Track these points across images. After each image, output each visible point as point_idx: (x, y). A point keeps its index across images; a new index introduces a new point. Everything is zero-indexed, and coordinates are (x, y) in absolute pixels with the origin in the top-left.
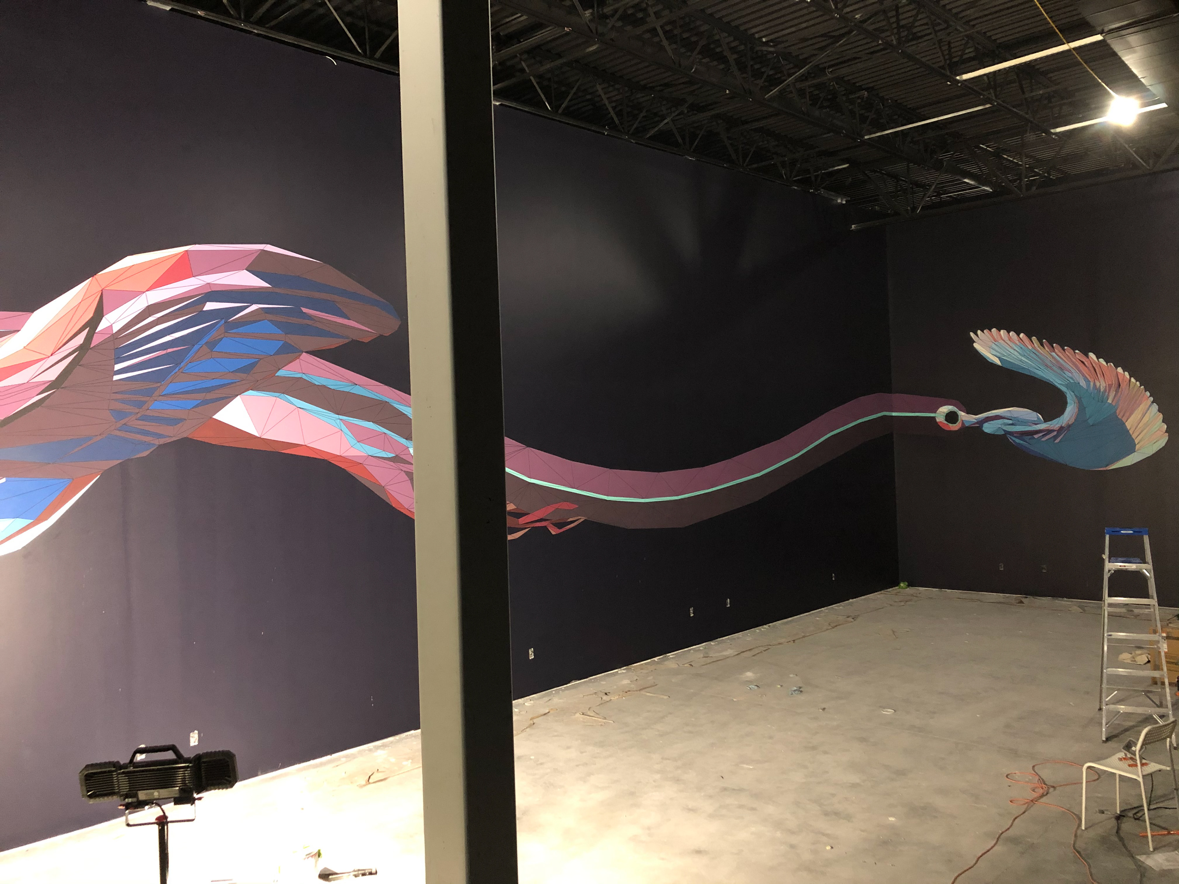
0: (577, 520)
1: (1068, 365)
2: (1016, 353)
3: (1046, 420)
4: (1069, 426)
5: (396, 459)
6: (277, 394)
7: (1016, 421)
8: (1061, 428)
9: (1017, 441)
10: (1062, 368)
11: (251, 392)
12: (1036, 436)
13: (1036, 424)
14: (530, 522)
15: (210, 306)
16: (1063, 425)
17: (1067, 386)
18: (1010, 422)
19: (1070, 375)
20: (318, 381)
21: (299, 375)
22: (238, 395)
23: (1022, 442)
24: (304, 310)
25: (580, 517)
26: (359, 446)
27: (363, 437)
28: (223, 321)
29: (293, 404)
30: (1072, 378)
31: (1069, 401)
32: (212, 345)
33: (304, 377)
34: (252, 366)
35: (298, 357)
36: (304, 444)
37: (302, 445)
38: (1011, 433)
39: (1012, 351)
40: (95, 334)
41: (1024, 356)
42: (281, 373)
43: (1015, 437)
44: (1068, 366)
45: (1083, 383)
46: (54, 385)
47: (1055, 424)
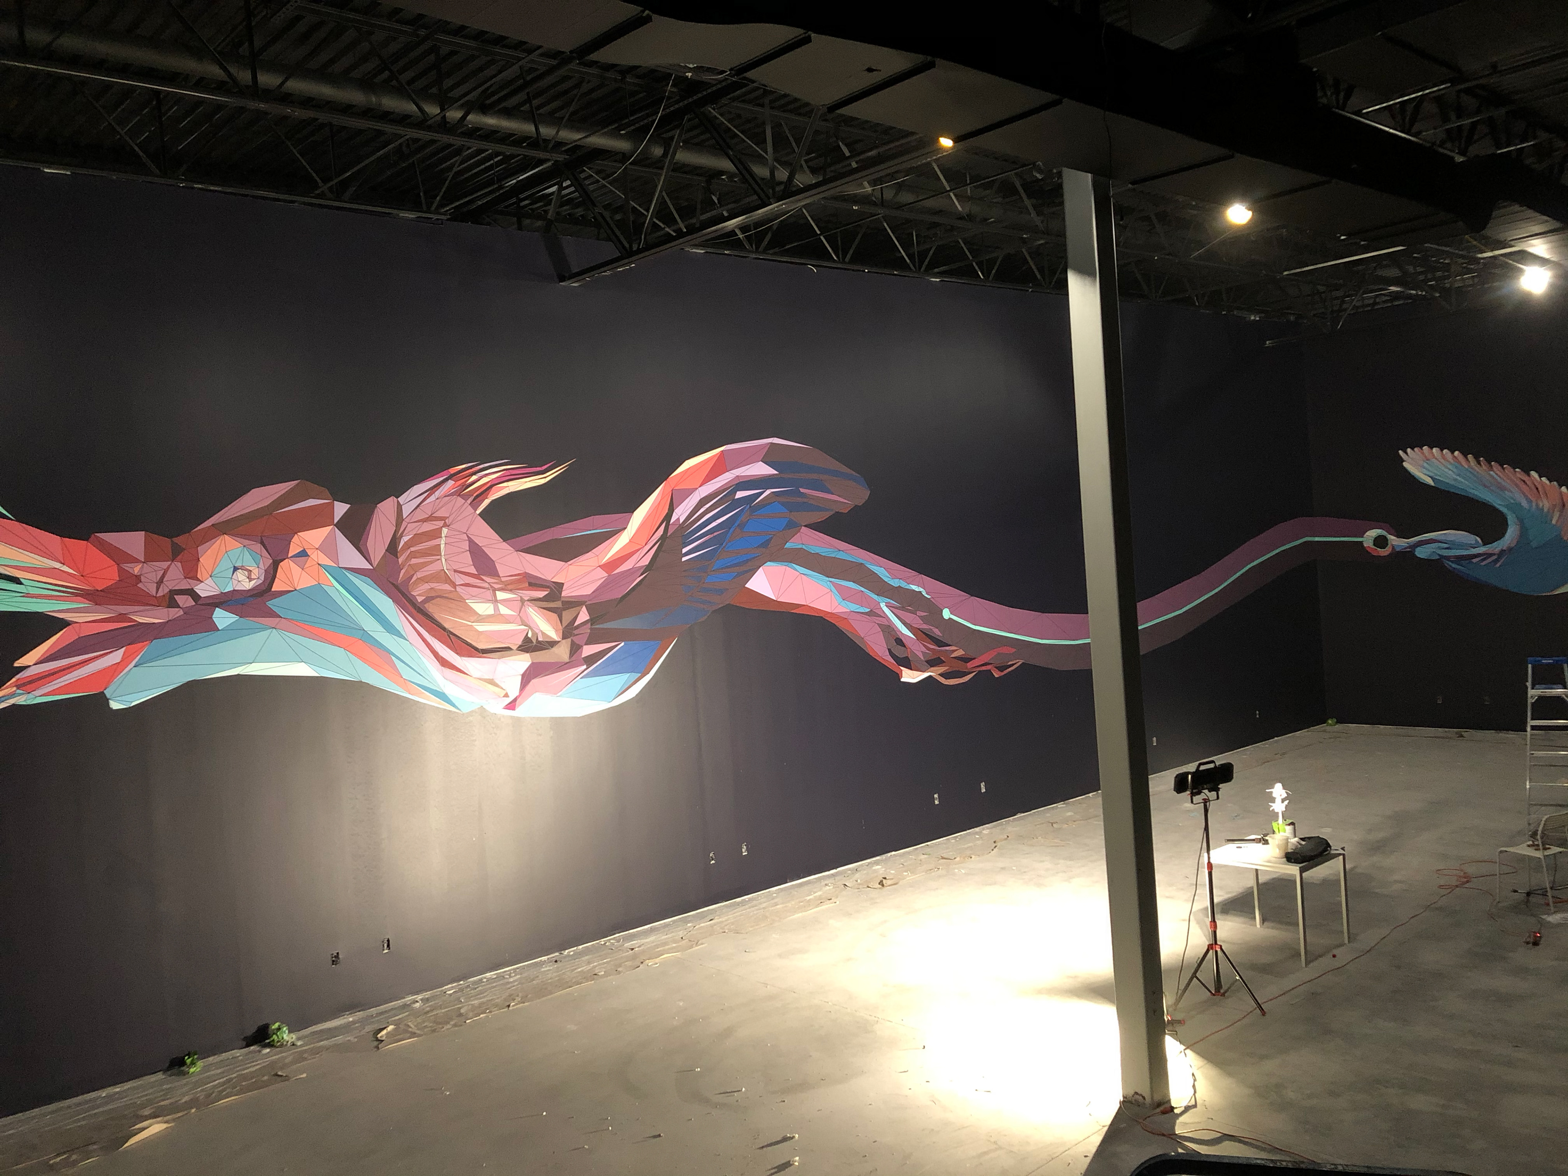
0: (1015, 664)
1: (1506, 484)
2: (1450, 472)
3: (1485, 544)
4: (1510, 549)
5: (871, 614)
6: (786, 563)
7: (1452, 545)
8: (1502, 551)
9: (1454, 566)
10: (1503, 488)
11: (769, 563)
12: (1474, 560)
13: (1474, 548)
14: (977, 666)
15: (740, 494)
16: (1504, 548)
17: (1507, 506)
18: (1446, 546)
19: (1510, 494)
20: (814, 549)
21: (800, 546)
22: (760, 567)
23: (1459, 567)
24: (802, 490)
25: (1017, 661)
26: (844, 603)
27: (846, 595)
28: (748, 506)
29: (796, 570)
30: (1512, 498)
31: (1509, 522)
32: (742, 526)
33: (804, 547)
34: (769, 541)
35: (799, 531)
36: (805, 604)
37: (804, 605)
38: (1448, 558)
39: (1446, 470)
40: (670, 526)
41: (1459, 475)
42: (788, 545)
43: (1452, 562)
44: (1508, 486)
45: (1525, 504)
46: (648, 568)
47: (1496, 547)
